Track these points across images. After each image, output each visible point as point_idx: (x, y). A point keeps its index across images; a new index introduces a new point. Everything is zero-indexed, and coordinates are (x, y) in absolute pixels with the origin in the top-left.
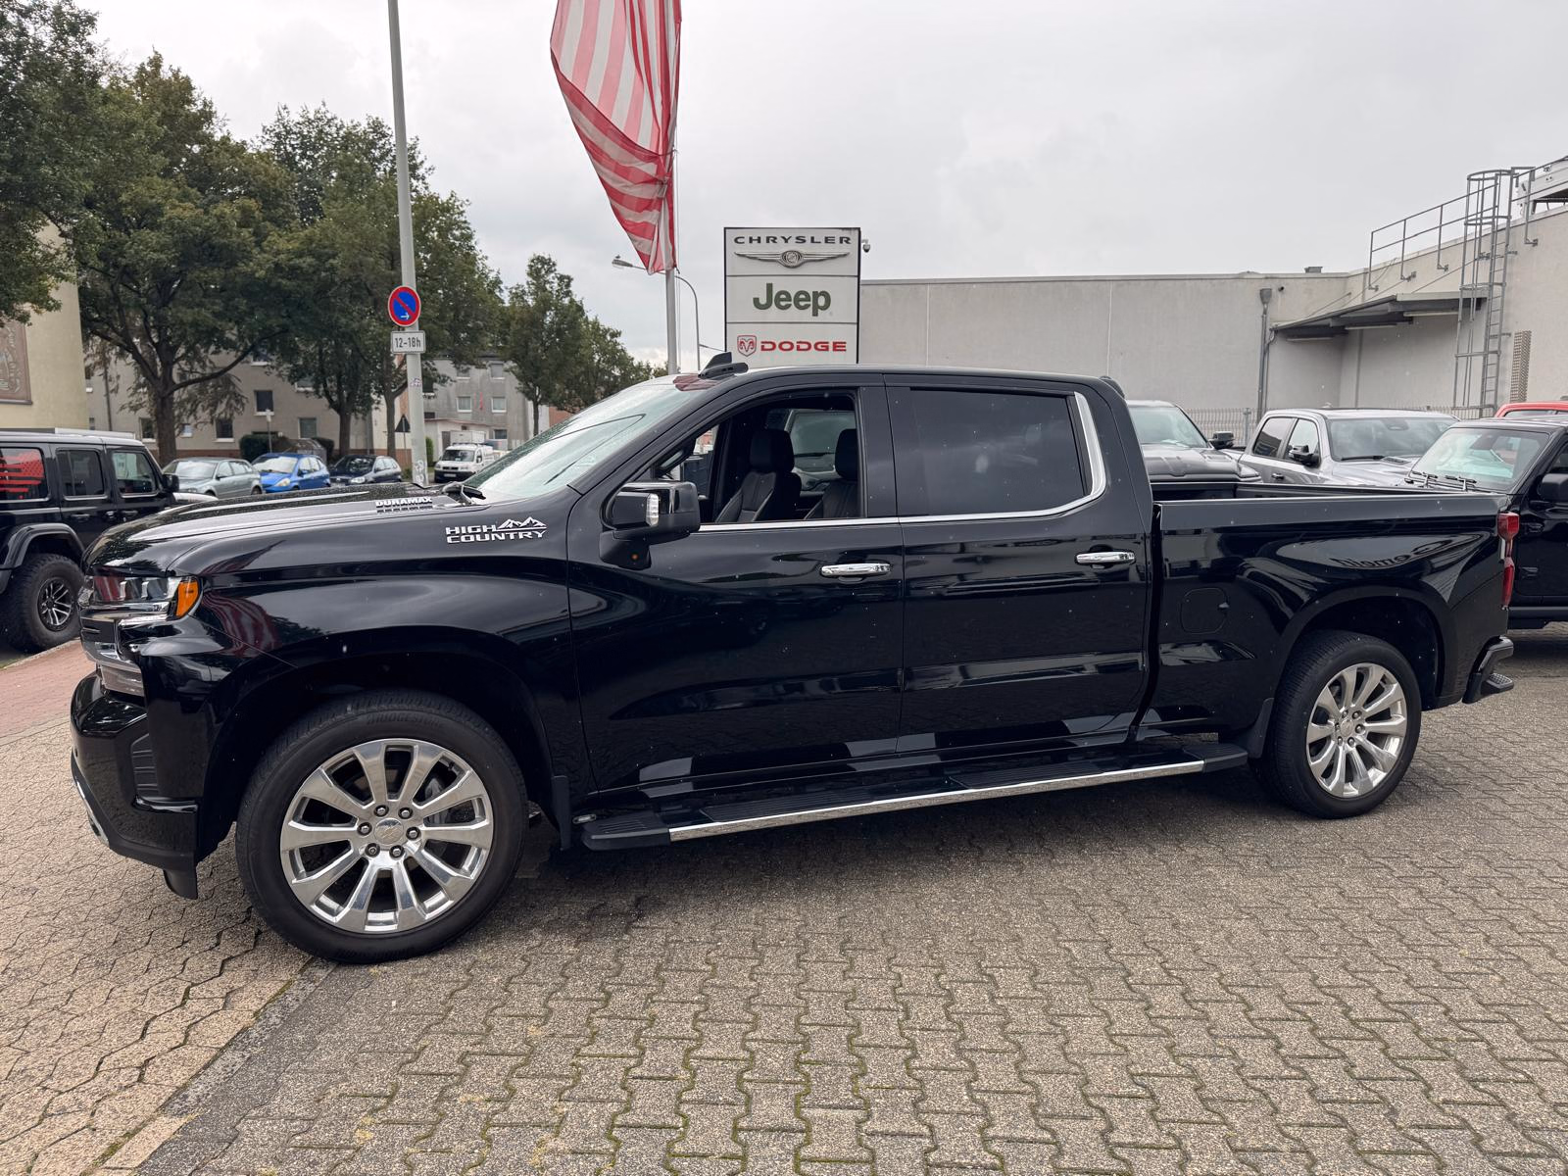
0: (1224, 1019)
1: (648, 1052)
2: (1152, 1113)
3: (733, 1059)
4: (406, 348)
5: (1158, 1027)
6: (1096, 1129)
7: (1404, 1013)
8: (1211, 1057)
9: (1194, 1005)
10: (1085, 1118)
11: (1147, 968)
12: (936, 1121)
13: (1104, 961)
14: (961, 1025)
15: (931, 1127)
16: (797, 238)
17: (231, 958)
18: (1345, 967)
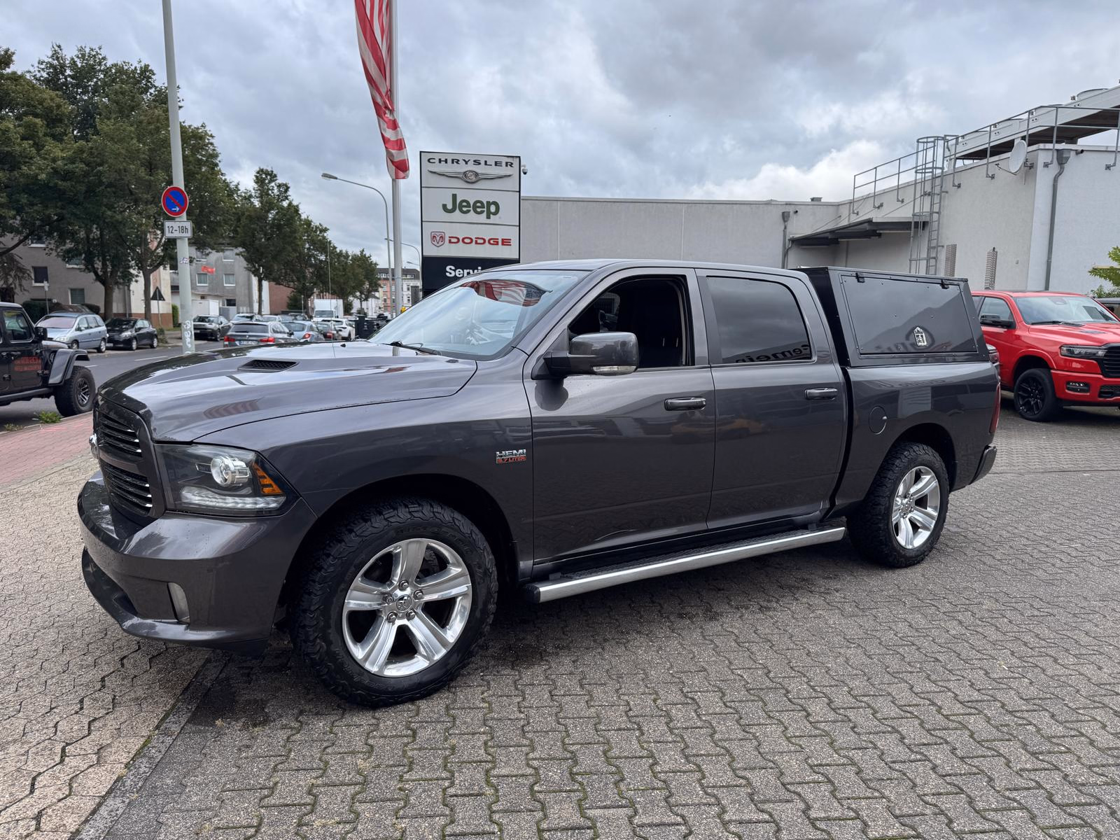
0: (860, 720)
2: (833, 793)
4: (176, 234)
5: (819, 729)
7: (976, 709)
8: (859, 749)
9: (838, 711)
10: (788, 801)
11: (798, 687)
12: (685, 812)
13: (768, 683)
14: (682, 737)
15: (683, 817)
16: (475, 161)
18: (928, 677)
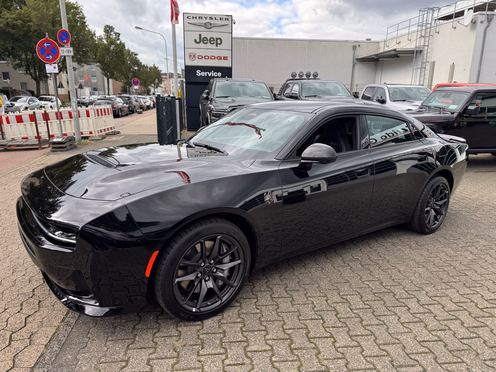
1: (228, 351)
2: (435, 360)
3: (265, 351)
4: (66, 54)
5: (417, 318)
8: (442, 330)
9: (424, 306)
11: (399, 291)
16: (210, 18)
17: (29, 316)
18: (465, 285)
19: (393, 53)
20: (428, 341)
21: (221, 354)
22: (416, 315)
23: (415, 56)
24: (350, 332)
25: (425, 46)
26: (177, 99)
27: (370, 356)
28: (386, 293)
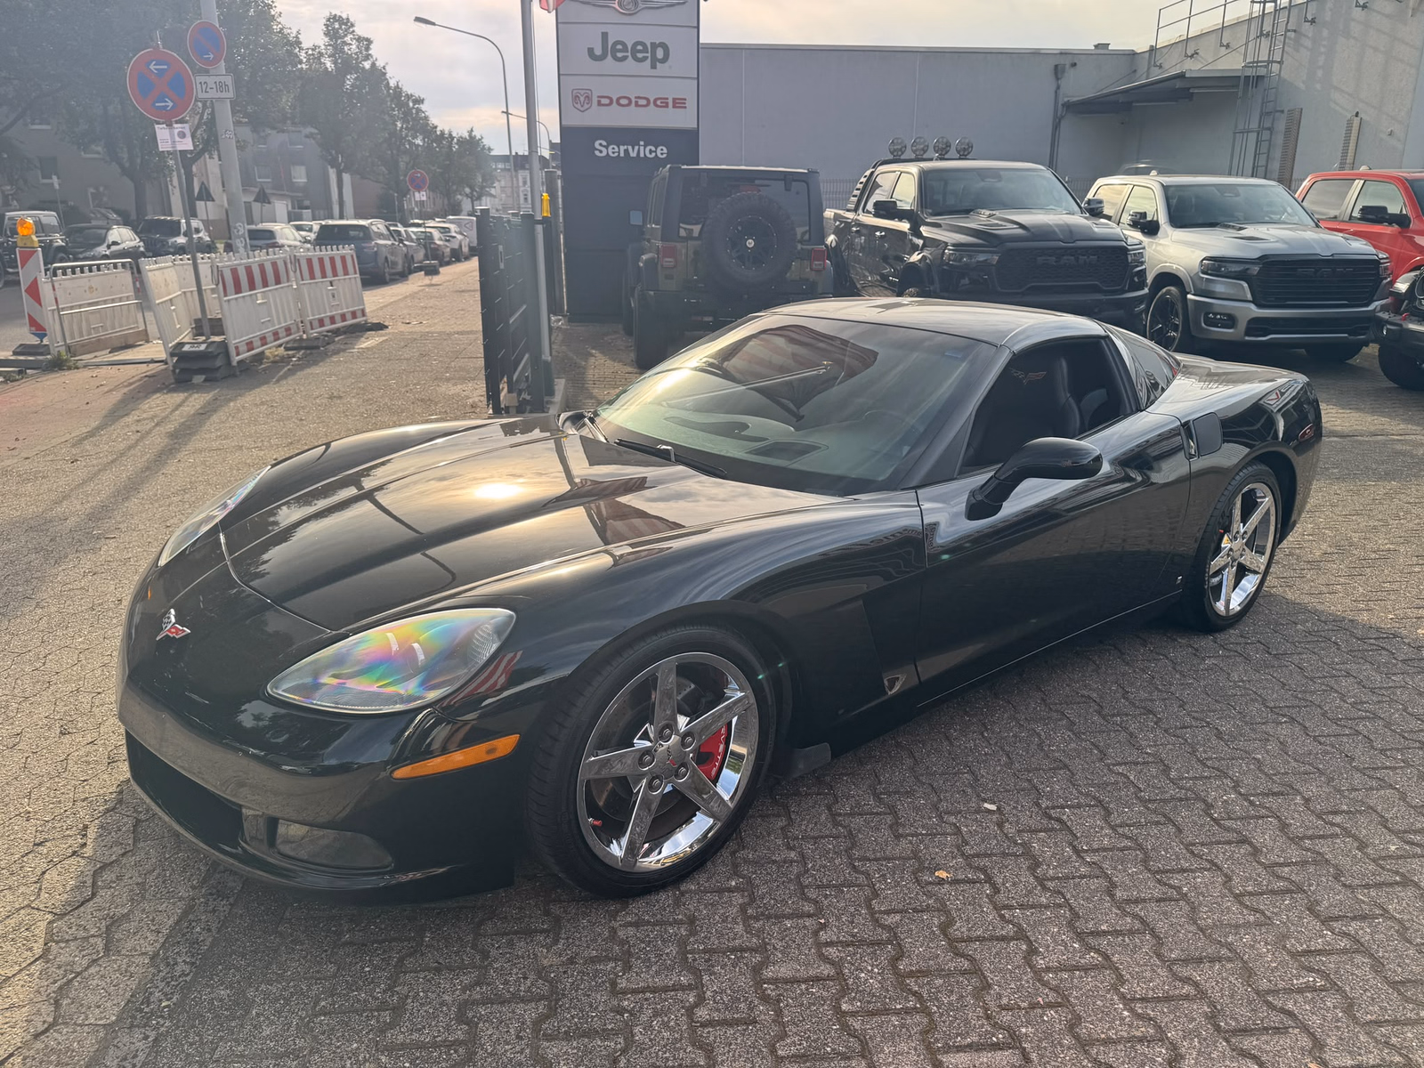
4: (213, 94)
6: (1302, 1048)
17: (104, 866)
19: (1178, 84)
20: (1319, 952)
21: (683, 988)
22: (1278, 870)
23: (1240, 94)
24: (1078, 924)
25: (1273, 62)
26: (539, 222)
27: (1143, 1000)
28: (1181, 800)
